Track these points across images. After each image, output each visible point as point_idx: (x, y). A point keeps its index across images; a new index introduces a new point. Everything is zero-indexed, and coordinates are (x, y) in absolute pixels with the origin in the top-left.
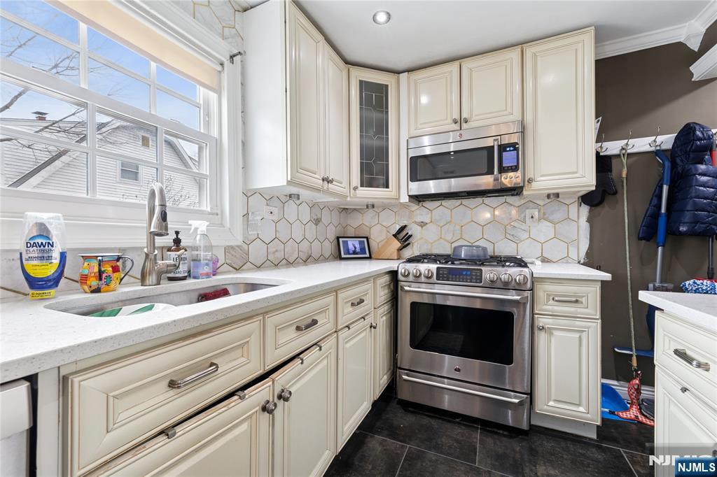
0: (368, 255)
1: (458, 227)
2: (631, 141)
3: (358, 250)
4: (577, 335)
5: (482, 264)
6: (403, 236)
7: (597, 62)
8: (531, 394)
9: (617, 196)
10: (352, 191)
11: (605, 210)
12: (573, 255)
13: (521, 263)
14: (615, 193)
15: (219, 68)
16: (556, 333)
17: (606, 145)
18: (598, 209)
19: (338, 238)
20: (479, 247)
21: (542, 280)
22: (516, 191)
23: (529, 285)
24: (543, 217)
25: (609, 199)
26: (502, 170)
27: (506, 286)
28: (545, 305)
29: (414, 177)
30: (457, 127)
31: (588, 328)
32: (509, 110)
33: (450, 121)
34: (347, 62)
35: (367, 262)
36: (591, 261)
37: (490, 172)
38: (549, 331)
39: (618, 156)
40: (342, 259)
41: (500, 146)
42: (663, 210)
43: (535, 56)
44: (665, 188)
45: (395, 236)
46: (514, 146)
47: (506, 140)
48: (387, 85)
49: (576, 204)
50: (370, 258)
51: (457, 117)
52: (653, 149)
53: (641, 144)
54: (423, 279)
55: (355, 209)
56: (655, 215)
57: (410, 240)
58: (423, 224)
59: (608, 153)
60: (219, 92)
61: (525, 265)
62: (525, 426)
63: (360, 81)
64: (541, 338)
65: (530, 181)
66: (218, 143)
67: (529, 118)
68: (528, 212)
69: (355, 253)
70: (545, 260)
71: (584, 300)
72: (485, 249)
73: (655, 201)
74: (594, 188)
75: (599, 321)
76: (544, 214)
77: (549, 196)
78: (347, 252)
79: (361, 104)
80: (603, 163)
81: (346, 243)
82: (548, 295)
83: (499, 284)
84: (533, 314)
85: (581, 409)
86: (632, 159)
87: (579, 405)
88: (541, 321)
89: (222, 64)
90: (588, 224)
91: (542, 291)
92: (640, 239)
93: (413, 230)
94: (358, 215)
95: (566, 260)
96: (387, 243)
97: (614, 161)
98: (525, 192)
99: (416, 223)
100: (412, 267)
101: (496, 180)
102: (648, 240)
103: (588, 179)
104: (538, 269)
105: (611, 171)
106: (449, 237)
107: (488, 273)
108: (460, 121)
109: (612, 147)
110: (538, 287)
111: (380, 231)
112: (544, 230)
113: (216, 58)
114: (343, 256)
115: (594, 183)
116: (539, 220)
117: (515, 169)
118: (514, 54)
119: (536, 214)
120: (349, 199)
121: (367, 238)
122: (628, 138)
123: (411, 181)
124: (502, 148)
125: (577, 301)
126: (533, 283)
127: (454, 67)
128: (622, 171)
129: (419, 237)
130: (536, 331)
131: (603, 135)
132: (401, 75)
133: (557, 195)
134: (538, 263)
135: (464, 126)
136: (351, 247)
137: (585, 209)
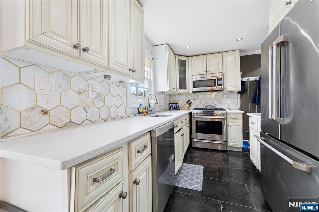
0: (178, 109)
1: (205, 100)
2: (250, 78)
3: (176, 107)
4: (237, 126)
5: (214, 110)
6: (189, 103)
7: (240, 57)
8: (227, 142)
9: (247, 92)
10: (177, 91)
11: (244, 95)
12: (237, 107)
13: (223, 110)
14: (246, 91)
15: (151, 62)
16: (232, 126)
17: (244, 78)
18: (242, 95)
19: (170, 104)
20: (212, 106)
21: (229, 113)
22: (221, 90)
23: (226, 115)
24: (229, 97)
25: (245, 92)
26: (218, 85)
27: (220, 115)
28: (230, 120)
29: (194, 86)
30: (205, 73)
31: (239, 124)
32: (219, 70)
33: (204, 71)
34: (175, 54)
35: (178, 111)
36: (241, 109)
37: (215, 86)
38: (231, 126)
39: (247, 81)
40: (171, 110)
41: (217, 79)
42: (257, 96)
43: (225, 56)
44: (257, 90)
45: (187, 103)
46: (221, 79)
47: (219, 78)
48: (185, 61)
49: (237, 94)
50: (179, 110)
51: (205, 70)
52: (255, 80)
53: (252, 79)
54: (199, 114)
55: (173, 95)
56: (255, 97)
57: (191, 104)
58: (195, 99)
59: (244, 81)
60: (150, 68)
61: (225, 110)
62: (225, 150)
63: (179, 60)
64: (229, 128)
65: (225, 88)
66: (150, 80)
67: (224, 72)
68: (225, 96)
69: (175, 108)
70: (229, 109)
71: (238, 118)
72: (214, 106)
73: (255, 93)
74: (241, 90)
75: (242, 123)
76: (229, 96)
77: (230, 92)
78: (173, 108)
79: (179, 66)
80: (243, 83)
81: (172, 105)
82: (230, 117)
83: (218, 115)
84: (227, 122)
85: (239, 144)
86: (250, 82)
87: (238, 143)
88: (229, 123)
89: (151, 61)
90: (240, 99)
91: (229, 116)
92: (252, 103)
93: (192, 101)
94: (174, 97)
95: (235, 109)
96: (185, 105)
97: (246, 83)
98: (224, 91)
99: (193, 99)
100: (196, 111)
101: (217, 88)
102: (254, 103)
103: (239, 88)
104: (228, 111)
105: (245, 85)
106: (203, 103)
107: (216, 112)
108: (206, 71)
109: (245, 79)
110: (228, 115)
111: (182, 102)
112: (229, 101)
113: (150, 59)
114: (172, 109)
115: (241, 89)
116: (228, 98)
117: (221, 85)
118: (220, 55)
119: (227, 97)
120: (176, 93)
121: (178, 104)
122: (249, 77)
123: (193, 87)
124: (218, 80)
125: (237, 118)
126: (227, 114)
127: (204, 57)
128: (248, 85)
129: (194, 103)
130: (228, 126)
131: (243, 76)
132: (189, 57)
133: (232, 92)
134: (228, 110)
135: (208, 73)
136: (173, 106)
137: (239, 95)
